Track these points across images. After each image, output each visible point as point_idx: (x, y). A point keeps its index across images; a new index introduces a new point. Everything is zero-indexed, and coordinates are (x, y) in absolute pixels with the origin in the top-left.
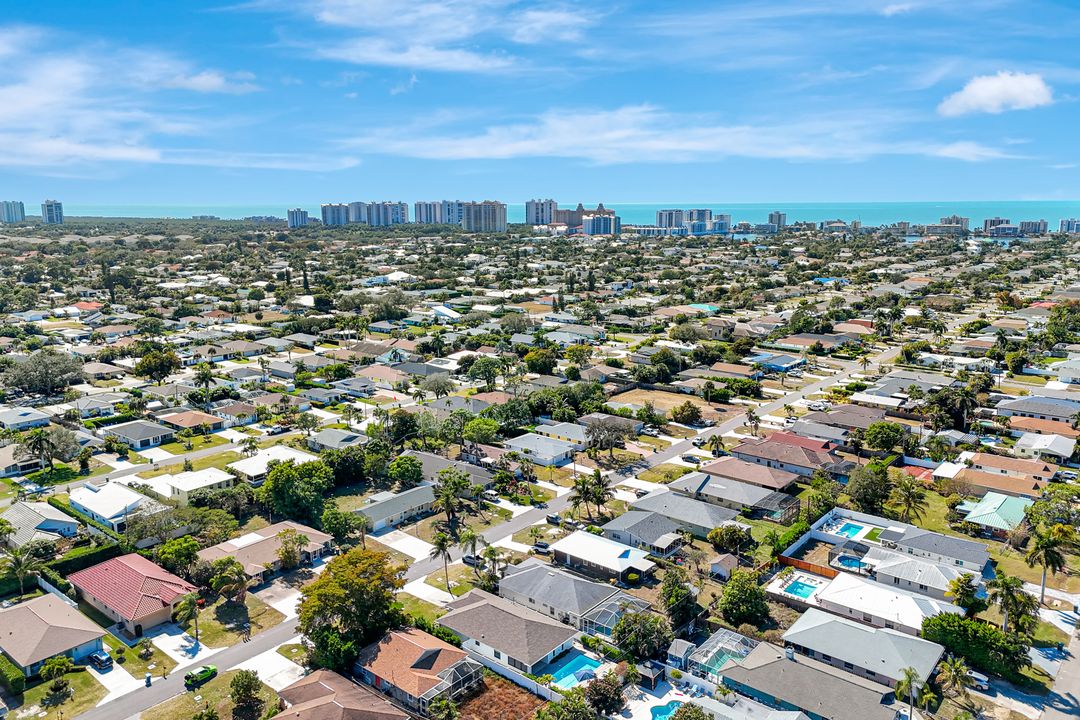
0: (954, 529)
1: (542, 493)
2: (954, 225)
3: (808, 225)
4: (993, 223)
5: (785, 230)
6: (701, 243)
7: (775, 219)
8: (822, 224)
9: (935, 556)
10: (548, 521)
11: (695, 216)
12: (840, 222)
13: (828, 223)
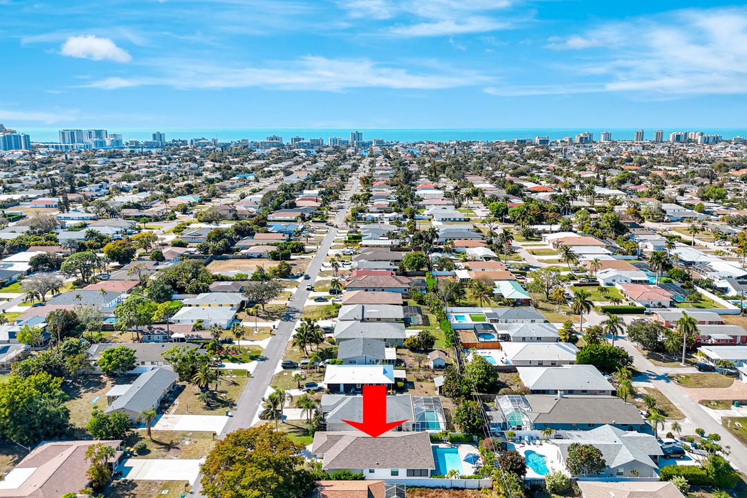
0: (500, 304)
1: (249, 350)
2: (275, 141)
3: (183, 141)
4: (296, 140)
5: (167, 145)
6: (117, 155)
7: (158, 137)
8: (192, 141)
9: (519, 320)
10: (284, 367)
11: (93, 135)
12: (204, 139)
13: (196, 140)
